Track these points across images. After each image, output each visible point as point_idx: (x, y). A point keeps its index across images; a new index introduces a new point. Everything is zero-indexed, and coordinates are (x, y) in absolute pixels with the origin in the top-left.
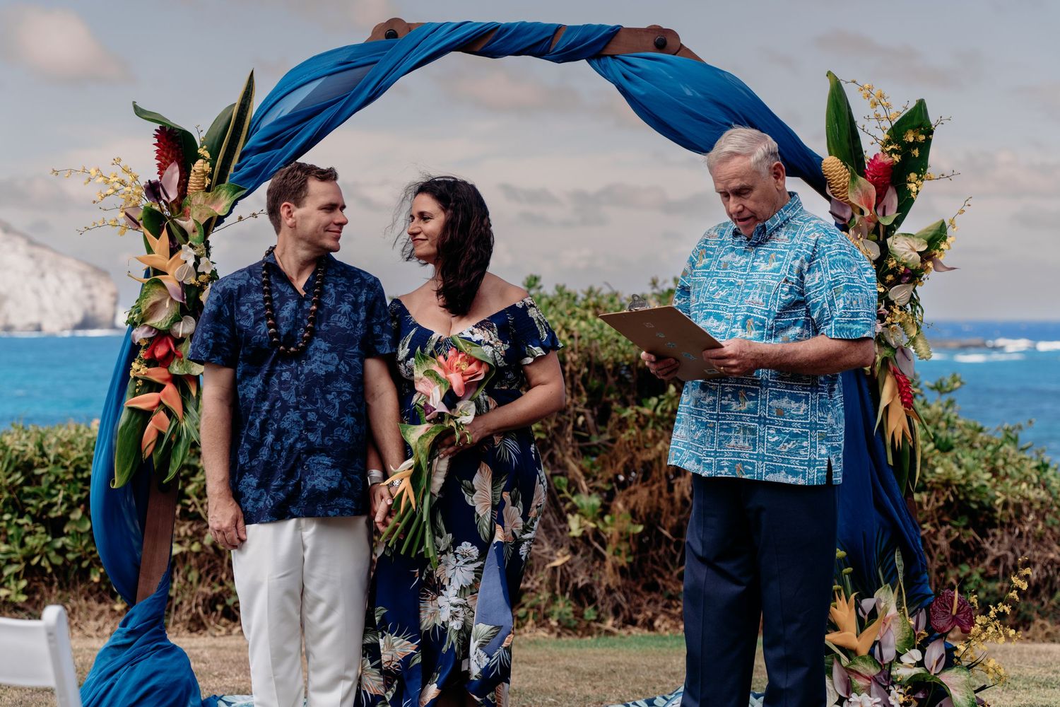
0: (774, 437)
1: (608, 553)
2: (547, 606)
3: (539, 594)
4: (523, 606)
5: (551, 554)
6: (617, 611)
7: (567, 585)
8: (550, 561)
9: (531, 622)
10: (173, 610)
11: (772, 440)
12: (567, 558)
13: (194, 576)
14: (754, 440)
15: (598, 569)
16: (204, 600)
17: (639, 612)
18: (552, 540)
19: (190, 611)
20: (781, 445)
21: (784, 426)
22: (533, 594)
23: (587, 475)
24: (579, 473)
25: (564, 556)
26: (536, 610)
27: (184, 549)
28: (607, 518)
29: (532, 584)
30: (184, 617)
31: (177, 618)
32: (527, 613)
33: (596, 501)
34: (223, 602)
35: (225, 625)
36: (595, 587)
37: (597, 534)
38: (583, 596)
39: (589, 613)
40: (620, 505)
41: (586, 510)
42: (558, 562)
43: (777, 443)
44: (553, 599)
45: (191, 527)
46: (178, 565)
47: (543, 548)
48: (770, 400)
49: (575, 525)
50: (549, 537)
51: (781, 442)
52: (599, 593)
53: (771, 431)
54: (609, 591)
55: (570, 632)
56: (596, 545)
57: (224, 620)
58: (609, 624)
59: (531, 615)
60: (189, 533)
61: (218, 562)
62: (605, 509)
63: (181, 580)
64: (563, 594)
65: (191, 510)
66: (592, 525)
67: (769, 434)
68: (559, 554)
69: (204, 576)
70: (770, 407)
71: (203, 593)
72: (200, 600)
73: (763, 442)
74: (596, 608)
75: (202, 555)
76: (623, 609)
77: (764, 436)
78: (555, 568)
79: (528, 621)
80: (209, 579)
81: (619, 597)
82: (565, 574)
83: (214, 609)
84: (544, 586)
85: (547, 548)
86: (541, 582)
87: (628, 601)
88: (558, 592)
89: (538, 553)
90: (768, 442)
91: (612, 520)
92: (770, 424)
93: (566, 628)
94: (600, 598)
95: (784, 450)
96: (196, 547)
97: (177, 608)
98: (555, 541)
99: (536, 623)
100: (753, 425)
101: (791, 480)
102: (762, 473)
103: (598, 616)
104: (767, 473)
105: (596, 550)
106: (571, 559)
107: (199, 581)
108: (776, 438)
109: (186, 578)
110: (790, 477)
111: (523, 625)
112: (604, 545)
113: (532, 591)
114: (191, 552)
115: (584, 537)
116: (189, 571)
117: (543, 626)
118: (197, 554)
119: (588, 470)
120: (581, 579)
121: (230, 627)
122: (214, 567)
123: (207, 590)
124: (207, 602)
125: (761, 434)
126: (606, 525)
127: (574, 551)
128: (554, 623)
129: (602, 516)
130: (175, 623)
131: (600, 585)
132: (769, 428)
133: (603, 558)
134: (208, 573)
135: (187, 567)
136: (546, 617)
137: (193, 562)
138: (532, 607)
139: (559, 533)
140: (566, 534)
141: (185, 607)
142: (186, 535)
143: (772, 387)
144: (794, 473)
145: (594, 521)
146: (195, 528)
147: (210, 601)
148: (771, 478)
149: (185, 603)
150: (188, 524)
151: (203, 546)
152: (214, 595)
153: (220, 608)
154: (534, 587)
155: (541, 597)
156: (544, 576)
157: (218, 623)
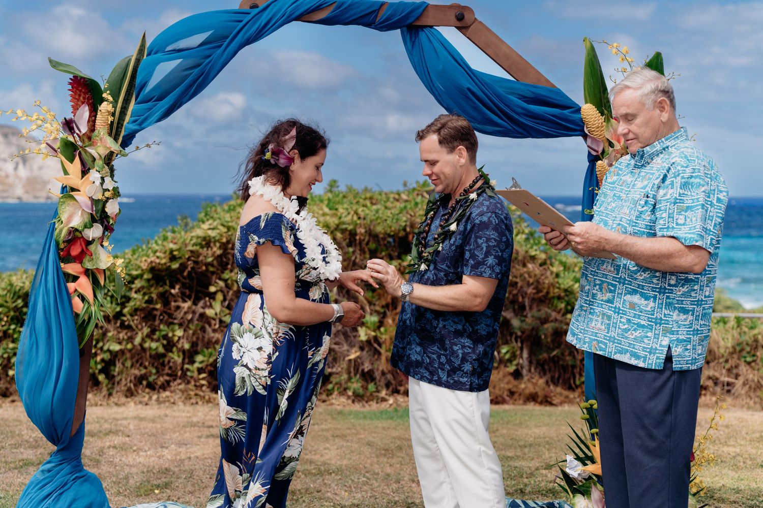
0: (624, 325)
1: (383, 351)
2: (346, 383)
3: (341, 376)
4: (331, 383)
5: (348, 351)
6: (388, 385)
7: (358, 369)
8: (348, 355)
9: (336, 393)
10: (116, 384)
11: (622, 327)
12: (358, 354)
13: (128, 364)
14: (609, 325)
15: (377, 360)
16: (135, 378)
17: (401, 385)
18: (349, 342)
19: (126, 385)
20: (629, 333)
21: (634, 317)
22: (337, 376)
23: (370, 303)
24: (365, 302)
25: (356, 352)
26: (339, 386)
27: (122, 347)
28: (382, 329)
29: (337, 369)
30: (123, 388)
31: (118, 389)
32: (333, 388)
33: (375, 319)
34: (147, 379)
35: (148, 393)
36: (375, 371)
37: (376, 339)
38: (368, 377)
39: (371, 387)
40: (390, 321)
41: (369, 325)
42: (352, 356)
43: (626, 330)
44: (350, 379)
45: (126, 334)
46: (119, 356)
47: (343, 347)
48: (625, 295)
49: (363, 334)
50: (347, 341)
51: (629, 330)
52: (377, 375)
53: (622, 320)
54: (383, 373)
55: (360, 399)
56: (376, 345)
57: (147, 390)
58: (383, 393)
59: (336, 388)
60: (126, 337)
61: (143, 354)
62: (381, 324)
63: (121, 366)
64: (355, 375)
65: (126, 323)
66: (373, 334)
67: (620, 322)
68: (353, 351)
69: (135, 363)
70: (624, 300)
71: (134, 374)
72: (133, 378)
73: (616, 328)
74: (375, 384)
75: (133, 351)
76: (392, 384)
77: (616, 323)
78: (350, 360)
79: (334, 392)
80: (138, 365)
81: (389, 376)
82: (357, 363)
83: (141, 383)
84: (344, 371)
85: (346, 347)
86: (342, 369)
87: (395, 378)
88: (352, 374)
89: (340, 350)
90: (619, 328)
91: (386, 331)
92: (622, 314)
93: (358, 397)
94: (378, 378)
95: (631, 336)
96: (129, 346)
97: (118, 383)
98: (351, 342)
99: (339, 393)
100: (610, 313)
101: (633, 362)
102: (611, 352)
103: (377, 388)
104: (615, 353)
105: (375, 349)
106: (360, 354)
107: (132, 366)
108: (626, 326)
109: (123, 364)
110: (633, 359)
111: (331, 394)
112: (380, 345)
113: (337, 374)
114: (127, 349)
115: (368, 342)
116: (126, 360)
117: (343, 395)
118: (130, 350)
119: (370, 299)
120: (367, 367)
121: (151, 394)
122: (141, 358)
123: (137, 372)
124: (137, 380)
125: (615, 321)
126: (381, 334)
127: (362, 349)
128: (350, 393)
129: (379, 327)
130: (117, 392)
131: (378, 369)
132: (621, 317)
133: (380, 354)
134: (137, 361)
135: (124, 358)
136: (345, 389)
137: (128, 355)
138: (336, 384)
139: (352, 338)
140: (357, 339)
141: (123, 382)
142: (123, 339)
143: (628, 284)
144: (637, 357)
145: (374, 331)
146: (129, 334)
147: (139, 378)
148: (618, 357)
149: (123, 380)
150: (125, 331)
151: (134, 346)
152: (141, 375)
153: (145, 383)
154: (338, 371)
155: (342, 378)
156: (344, 365)
157: (144, 392)
